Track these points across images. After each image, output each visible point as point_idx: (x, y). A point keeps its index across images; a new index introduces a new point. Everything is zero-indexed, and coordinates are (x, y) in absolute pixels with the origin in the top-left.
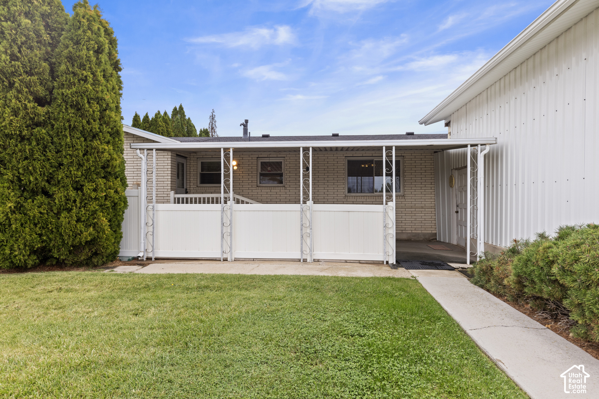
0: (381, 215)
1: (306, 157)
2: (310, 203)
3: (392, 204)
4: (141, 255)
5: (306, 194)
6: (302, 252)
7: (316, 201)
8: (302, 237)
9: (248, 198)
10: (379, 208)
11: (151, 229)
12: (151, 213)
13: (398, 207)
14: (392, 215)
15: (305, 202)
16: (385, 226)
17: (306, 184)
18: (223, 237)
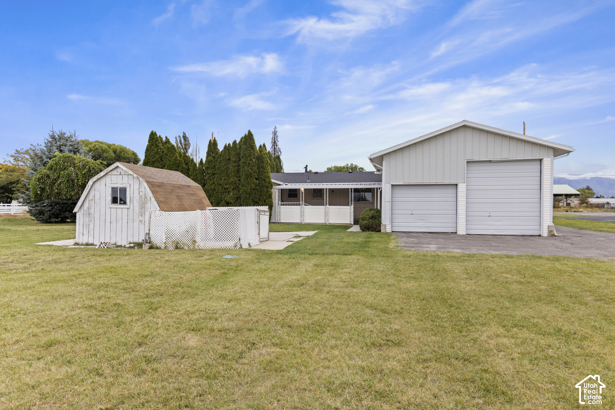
0: (349, 209)
1: (326, 191)
2: (328, 205)
3: (352, 206)
4: (276, 221)
5: (326, 203)
6: (325, 221)
7: (330, 205)
8: (325, 216)
9: (308, 204)
10: (348, 207)
11: (279, 213)
12: (279, 209)
13: (354, 208)
14: (352, 209)
15: (326, 205)
16: (350, 213)
17: (326, 200)
18: (301, 216)
